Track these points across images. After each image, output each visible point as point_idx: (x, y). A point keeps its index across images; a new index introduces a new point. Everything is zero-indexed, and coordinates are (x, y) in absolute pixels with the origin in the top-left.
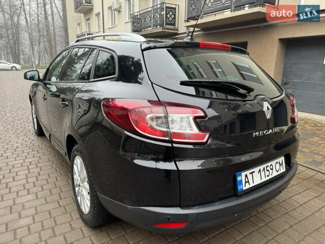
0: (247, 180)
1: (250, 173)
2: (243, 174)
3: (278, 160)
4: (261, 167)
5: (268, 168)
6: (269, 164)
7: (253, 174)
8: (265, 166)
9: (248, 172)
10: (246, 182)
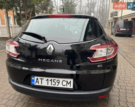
0: (37, 81)
1: (40, 79)
3: (66, 80)
5: (55, 81)
7: (42, 80)
10: (36, 82)
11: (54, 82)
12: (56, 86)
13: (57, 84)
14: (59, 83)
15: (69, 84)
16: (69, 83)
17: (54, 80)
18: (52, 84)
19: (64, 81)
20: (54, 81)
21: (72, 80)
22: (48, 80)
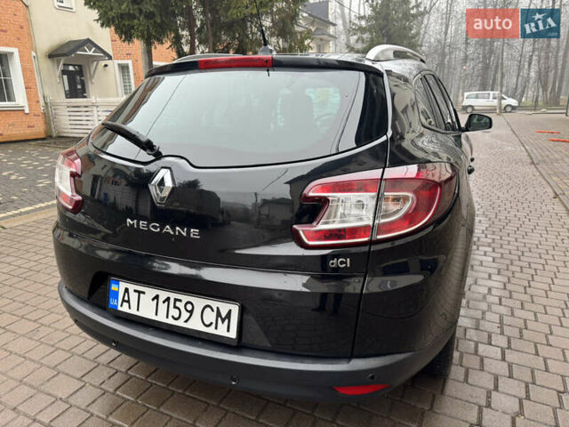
0: (126, 298)
1: (135, 291)
2: (123, 285)
4: (163, 295)
6: (185, 298)
7: (141, 295)
8: (173, 296)
9: (132, 287)
10: (123, 301)
11: (175, 307)
12: (180, 323)
13: (185, 315)
14: (191, 312)
15: (223, 321)
16: (223, 315)
17: (176, 300)
18: (170, 316)
19: (208, 309)
20: (178, 304)
21: (235, 309)
22: (157, 297)
